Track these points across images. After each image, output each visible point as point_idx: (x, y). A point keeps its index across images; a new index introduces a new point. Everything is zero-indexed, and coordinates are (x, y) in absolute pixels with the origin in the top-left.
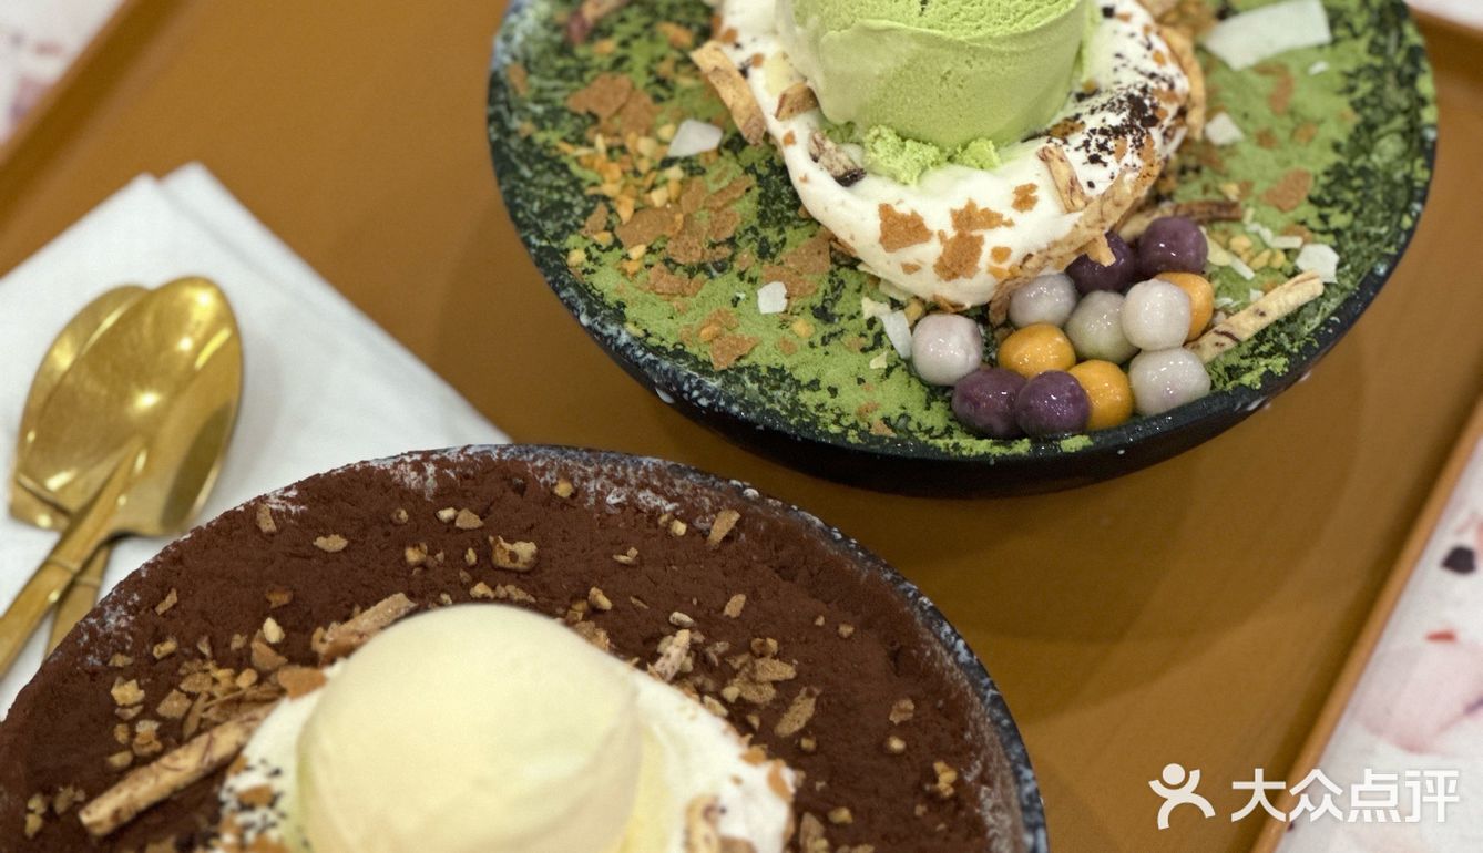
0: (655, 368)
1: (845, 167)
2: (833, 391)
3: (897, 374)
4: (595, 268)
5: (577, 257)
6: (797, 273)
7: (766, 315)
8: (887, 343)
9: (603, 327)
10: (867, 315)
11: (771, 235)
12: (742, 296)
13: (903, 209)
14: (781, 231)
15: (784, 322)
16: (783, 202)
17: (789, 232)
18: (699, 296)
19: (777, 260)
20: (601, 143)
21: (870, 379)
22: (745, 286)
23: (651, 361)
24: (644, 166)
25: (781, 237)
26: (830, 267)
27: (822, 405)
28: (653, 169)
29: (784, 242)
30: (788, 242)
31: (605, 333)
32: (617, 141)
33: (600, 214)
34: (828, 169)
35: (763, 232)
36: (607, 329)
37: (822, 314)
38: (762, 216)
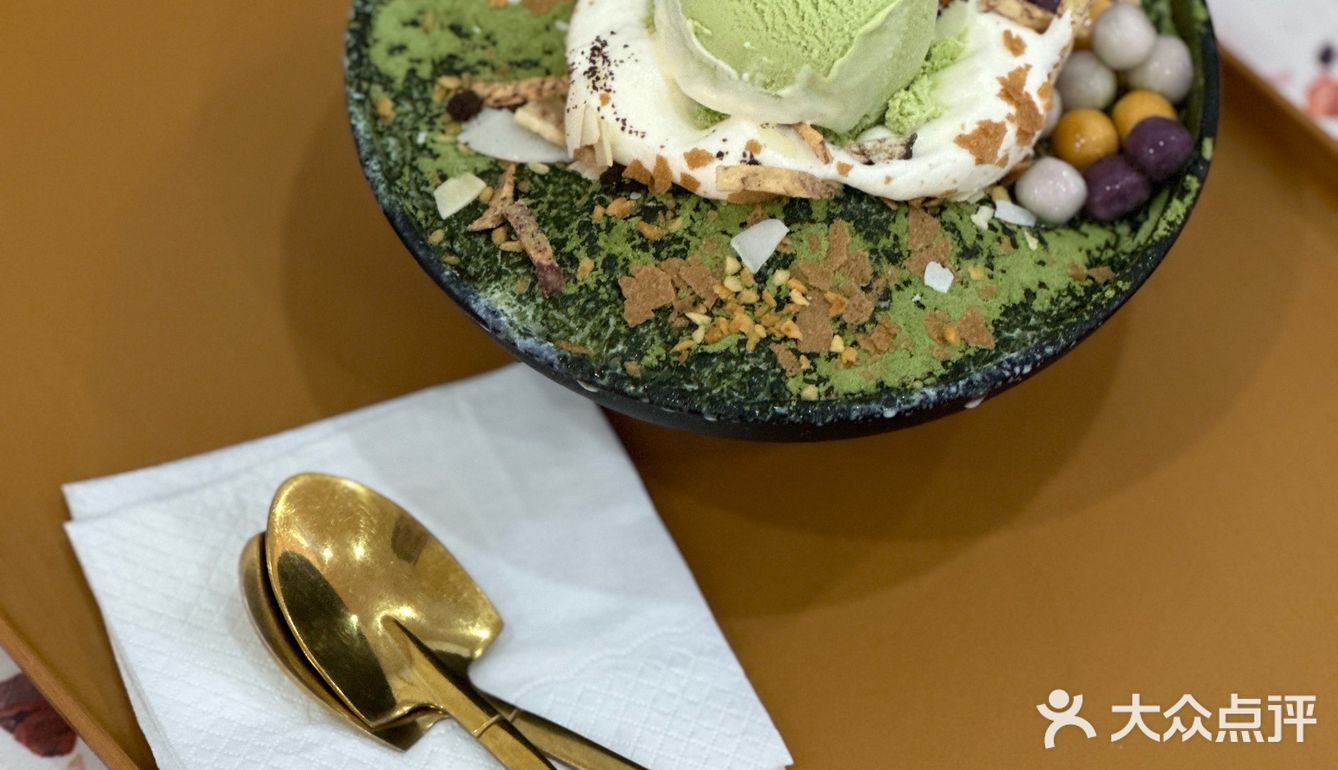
0: (974, 386)
1: (902, 145)
2: (1042, 285)
3: (1048, 237)
4: (828, 385)
5: (811, 392)
6: (927, 247)
7: (950, 291)
8: (1015, 228)
9: (908, 402)
10: (985, 226)
11: (885, 242)
12: (917, 298)
13: (970, 128)
14: (888, 234)
15: (963, 282)
16: (873, 214)
17: (893, 228)
18: (902, 326)
19: (905, 254)
20: (697, 317)
21: (1043, 256)
22: (909, 290)
23: (967, 385)
24: (751, 296)
25: (891, 237)
26: (936, 221)
27: (1052, 299)
28: (760, 292)
29: (896, 238)
30: (899, 235)
31: (916, 403)
32: (709, 303)
33: (782, 353)
34: (890, 158)
35: (880, 246)
36: (914, 401)
37: (969, 253)
38: (868, 237)
